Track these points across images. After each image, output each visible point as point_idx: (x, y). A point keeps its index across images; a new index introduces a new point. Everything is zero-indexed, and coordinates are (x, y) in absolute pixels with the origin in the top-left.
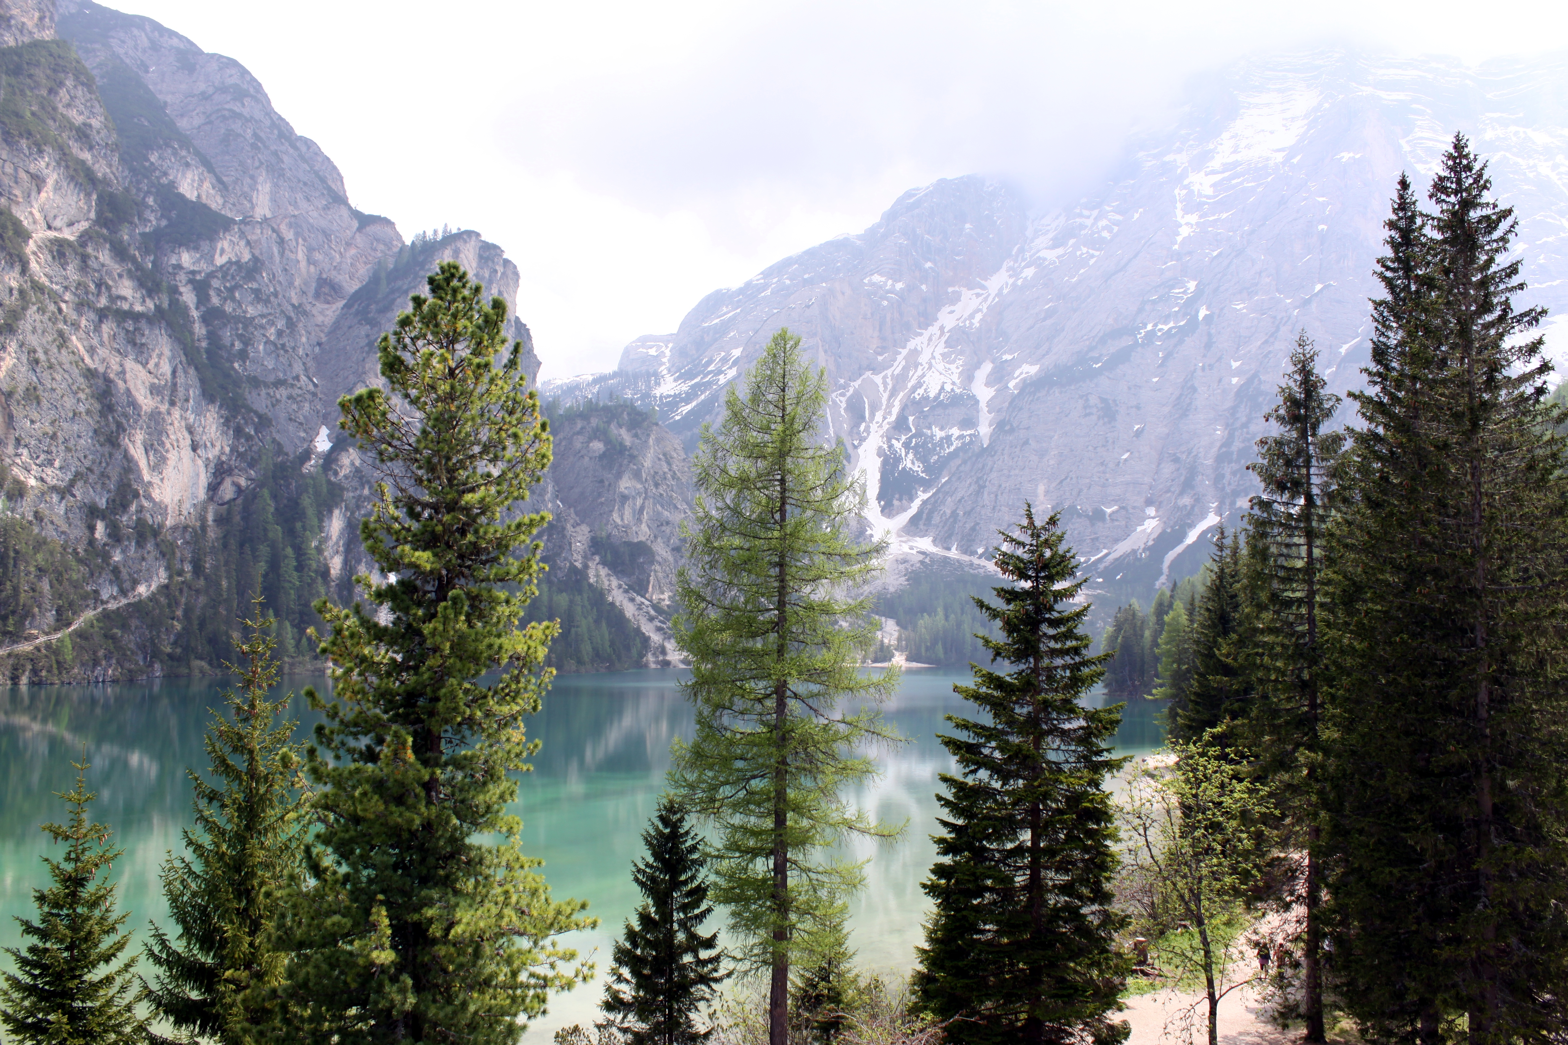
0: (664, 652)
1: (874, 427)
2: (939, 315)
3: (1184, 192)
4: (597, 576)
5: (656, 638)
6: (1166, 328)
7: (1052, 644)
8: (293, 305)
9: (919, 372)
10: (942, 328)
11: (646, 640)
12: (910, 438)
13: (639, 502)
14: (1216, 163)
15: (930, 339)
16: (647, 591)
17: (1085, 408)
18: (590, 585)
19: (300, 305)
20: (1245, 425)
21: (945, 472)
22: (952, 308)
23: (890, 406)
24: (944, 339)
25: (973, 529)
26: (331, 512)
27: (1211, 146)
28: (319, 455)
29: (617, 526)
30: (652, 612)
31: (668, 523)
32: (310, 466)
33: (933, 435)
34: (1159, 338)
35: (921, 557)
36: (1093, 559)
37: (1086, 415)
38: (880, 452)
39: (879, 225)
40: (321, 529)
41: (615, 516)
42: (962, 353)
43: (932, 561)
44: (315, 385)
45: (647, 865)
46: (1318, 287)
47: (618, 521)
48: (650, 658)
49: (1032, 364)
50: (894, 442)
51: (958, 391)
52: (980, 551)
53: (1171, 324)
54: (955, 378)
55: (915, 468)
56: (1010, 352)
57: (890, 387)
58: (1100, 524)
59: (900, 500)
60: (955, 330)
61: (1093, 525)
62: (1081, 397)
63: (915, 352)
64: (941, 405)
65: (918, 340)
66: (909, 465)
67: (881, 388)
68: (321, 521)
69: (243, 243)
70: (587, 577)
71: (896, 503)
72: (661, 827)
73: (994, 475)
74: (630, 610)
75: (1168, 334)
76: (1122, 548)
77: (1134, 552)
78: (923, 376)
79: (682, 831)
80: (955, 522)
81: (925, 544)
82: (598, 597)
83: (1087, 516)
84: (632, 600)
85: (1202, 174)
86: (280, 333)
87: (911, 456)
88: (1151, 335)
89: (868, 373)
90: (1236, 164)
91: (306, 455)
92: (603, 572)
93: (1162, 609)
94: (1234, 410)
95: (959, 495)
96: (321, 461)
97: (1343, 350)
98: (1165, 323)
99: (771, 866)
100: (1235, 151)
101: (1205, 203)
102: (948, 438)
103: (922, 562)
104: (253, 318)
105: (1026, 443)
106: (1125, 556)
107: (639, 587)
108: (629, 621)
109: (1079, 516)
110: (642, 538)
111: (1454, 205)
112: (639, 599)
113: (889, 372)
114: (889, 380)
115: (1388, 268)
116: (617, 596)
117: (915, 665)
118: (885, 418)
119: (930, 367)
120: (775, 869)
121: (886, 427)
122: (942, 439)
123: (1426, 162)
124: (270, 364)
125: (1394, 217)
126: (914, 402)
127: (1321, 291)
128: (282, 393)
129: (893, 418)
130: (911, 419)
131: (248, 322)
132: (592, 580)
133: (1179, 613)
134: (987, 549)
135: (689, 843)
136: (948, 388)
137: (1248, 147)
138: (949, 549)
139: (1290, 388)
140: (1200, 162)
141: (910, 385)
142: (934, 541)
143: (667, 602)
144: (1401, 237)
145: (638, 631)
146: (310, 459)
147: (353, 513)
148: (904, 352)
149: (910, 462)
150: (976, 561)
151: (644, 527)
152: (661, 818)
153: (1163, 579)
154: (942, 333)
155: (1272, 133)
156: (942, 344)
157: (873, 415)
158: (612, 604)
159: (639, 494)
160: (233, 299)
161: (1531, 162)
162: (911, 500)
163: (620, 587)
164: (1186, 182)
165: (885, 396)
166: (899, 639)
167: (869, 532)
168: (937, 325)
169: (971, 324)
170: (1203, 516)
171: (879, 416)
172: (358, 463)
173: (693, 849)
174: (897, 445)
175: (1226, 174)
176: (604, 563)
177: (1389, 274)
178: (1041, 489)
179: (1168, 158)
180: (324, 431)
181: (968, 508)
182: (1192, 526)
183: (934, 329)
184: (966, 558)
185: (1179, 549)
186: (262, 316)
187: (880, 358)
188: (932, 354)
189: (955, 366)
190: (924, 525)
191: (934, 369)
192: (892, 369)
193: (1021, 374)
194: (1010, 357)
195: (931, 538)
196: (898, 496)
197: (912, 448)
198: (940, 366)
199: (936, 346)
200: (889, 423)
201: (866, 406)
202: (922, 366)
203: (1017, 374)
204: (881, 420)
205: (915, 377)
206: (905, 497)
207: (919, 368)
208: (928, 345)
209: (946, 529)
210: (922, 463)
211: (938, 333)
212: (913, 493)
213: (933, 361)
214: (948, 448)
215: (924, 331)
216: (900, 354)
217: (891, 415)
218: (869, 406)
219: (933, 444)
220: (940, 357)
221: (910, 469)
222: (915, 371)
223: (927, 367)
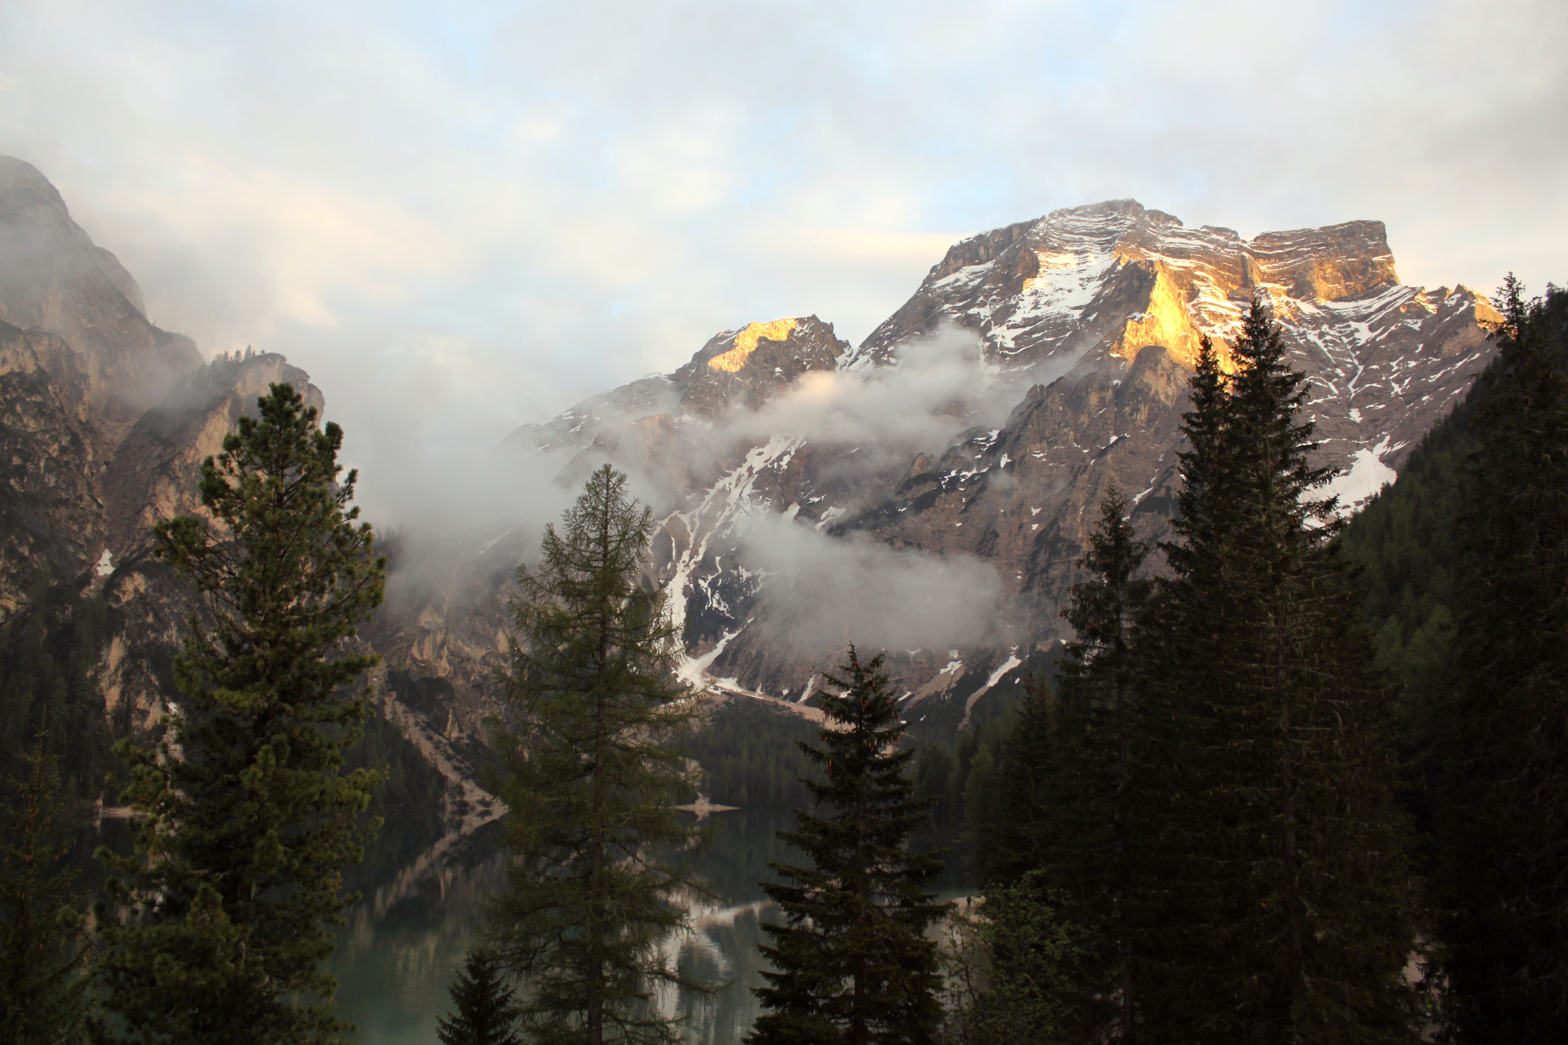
0: (460, 791)
1: (680, 566)
2: (748, 456)
3: (988, 344)
4: (394, 712)
5: (453, 777)
6: (969, 474)
7: (875, 787)
8: (80, 422)
9: (727, 513)
10: (750, 469)
11: (442, 779)
12: (717, 578)
13: (440, 637)
14: (1017, 318)
15: (738, 480)
16: (445, 729)
18: (386, 723)
19: (88, 422)
20: (1045, 570)
21: (751, 612)
22: (761, 450)
23: (697, 545)
24: (752, 480)
25: (779, 670)
26: (110, 640)
27: (1013, 302)
28: (100, 579)
29: (415, 660)
30: (450, 751)
31: (469, 659)
32: (89, 592)
33: (739, 576)
34: (963, 485)
35: (726, 698)
36: (899, 701)
38: (686, 591)
39: (690, 366)
40: (99, 658)
41: (415, 651)
42: (769, 494)
43: (736, 700)
44: (100, 506)
45: (455, 1020)
46: (1114, 439)
47: (417, 656)
48: (447, 798)
49: (838, 508)
50: (701, 582)
52: (785, 692)
53: (974, 471)
54: (762, 519)
55: (722, 609)
56: (817, 494)
57: (697, 527)
58: (904, 667)
59: (706, 640)
60: (762, 472)
61: (897, 667)
62: (886, 540)
63: (724, 492)
65: (727, 480)
66: (715, 605)
67: (689, 528)
68: (99, 649)
69: (28, 354)
70: (382, 713)
71: (701, 642)
72: (469, 977)
74: (426, 748)
75: (971, 481)
76: (927, 690)
77: (937, 694)
78: (731, 516)
79: (491, 982)
80: (761, 662)
81: (729, 684)
82: (393, 733)
83: (891, 659)
84: (429, 738)
85: (1004, 327)
86: (63, 450)
87: (717, 596)
88: (954, 481)
89: (676, 513)
90: (1036, 319)
91: (86, 579)
92: (400, 708)
93: (968, 751)
94: (1034, 556)
96: (101, 587)
97: (1137, 499)
98: (969, 469)
99: (585, 1019)
100: (1036, 306)
101: (1007, 355)
102: (755, 578)
103: (726, 703)
104: (35, 434)
106: (929, 698)
107: (436, 725)
108: (425, 759)
110: (441, 674)
111: (1251, 366)
112: (437, 737)
113: (697, 512)
114: (696, 520)
115: (1193, 424)
116: (414, 734)
117: (719, 808)
118: (691, 557)
119: (738, 507)
120: (590, 1022)
121: (692, 566)
122: (748, 579)
123: (1210, 325)
124: (51, 480)
125: (1198, 376)
126: (721, 543)
127: (1116, 442)
128: (64, 512)
129: (700, 558)
130: (717, 559)
131: (29, 438)
132: (389, 717)
133: (984, 754)
134: (792, 690)
135: (500, 994)
137: (1048, 304)
138: (754, 690)
139: (1100, 536)
140: (1002, 316)
141: (717, 525)
142: (738, 682)
143: (466, 741)
144: (1205, 394)
145: (435, 771)
146: (89, 583)
147: (134, 642)
148: (713, 492)
149: (715, 602)
150: (781, 703)
151: (444, 663)
152: (471, 968)
153: (965, 721)
154: (751, 474)
155: (1070, 291)
156: (750, 486)
157: (679, 555)
158: (409, 742)
159: (440, 629)
160: (14, 412)
161: (1301, 330)
162: (717, 639)
163: (417, 724)
164: (989, 335)
165: (693, 536)
166: (703, 781)
167: (674, 673)
168: (746, 466)
169: (780, 466)
170: (1005, 659)
171: (686, 556)
172: (142, 589)
173: (503, 1001)
174: (703, 584)
175: (1027, 329)
176: (400, 699)
177: (1194, 429)
179: (973, 311)
180: (107, 555)
181: (774, 649)
182: (994, 669)
183: (743, 470)
184: (771, 699)
185: (981, 691)
186: (45, 432)
187: (688, 498)
188: (740, 495)
189: (762, 507)
190: (730, 665)
191: (741, 510)
192: (701, 508)
193: (827, 516)
194: (816, 500)
195: (736, 679)
196: (702, 636)
197: (719, 588)
198: (748, 508)
199: (744, 487)
200: (695, 563)
201: (674, 545)
202: (729, 505)
203: (823, 516)
204: (687, 560)
205: (723, 517)
206: (710, 637)
207: (728, 508)
208: (737, 485)
209: (751, 669)
210: (728, 603)
211: (747, 474)
212: (719, 633)
213: (741, 502)
214: (755, 588)
215: (732, 472)
216: (708, 493)
217: (698, 555)
218: (676, 544)
219: (739, 584)
220: (748, 498)
221: (716, 609)
222: (724, 511)
223: (734, 507)
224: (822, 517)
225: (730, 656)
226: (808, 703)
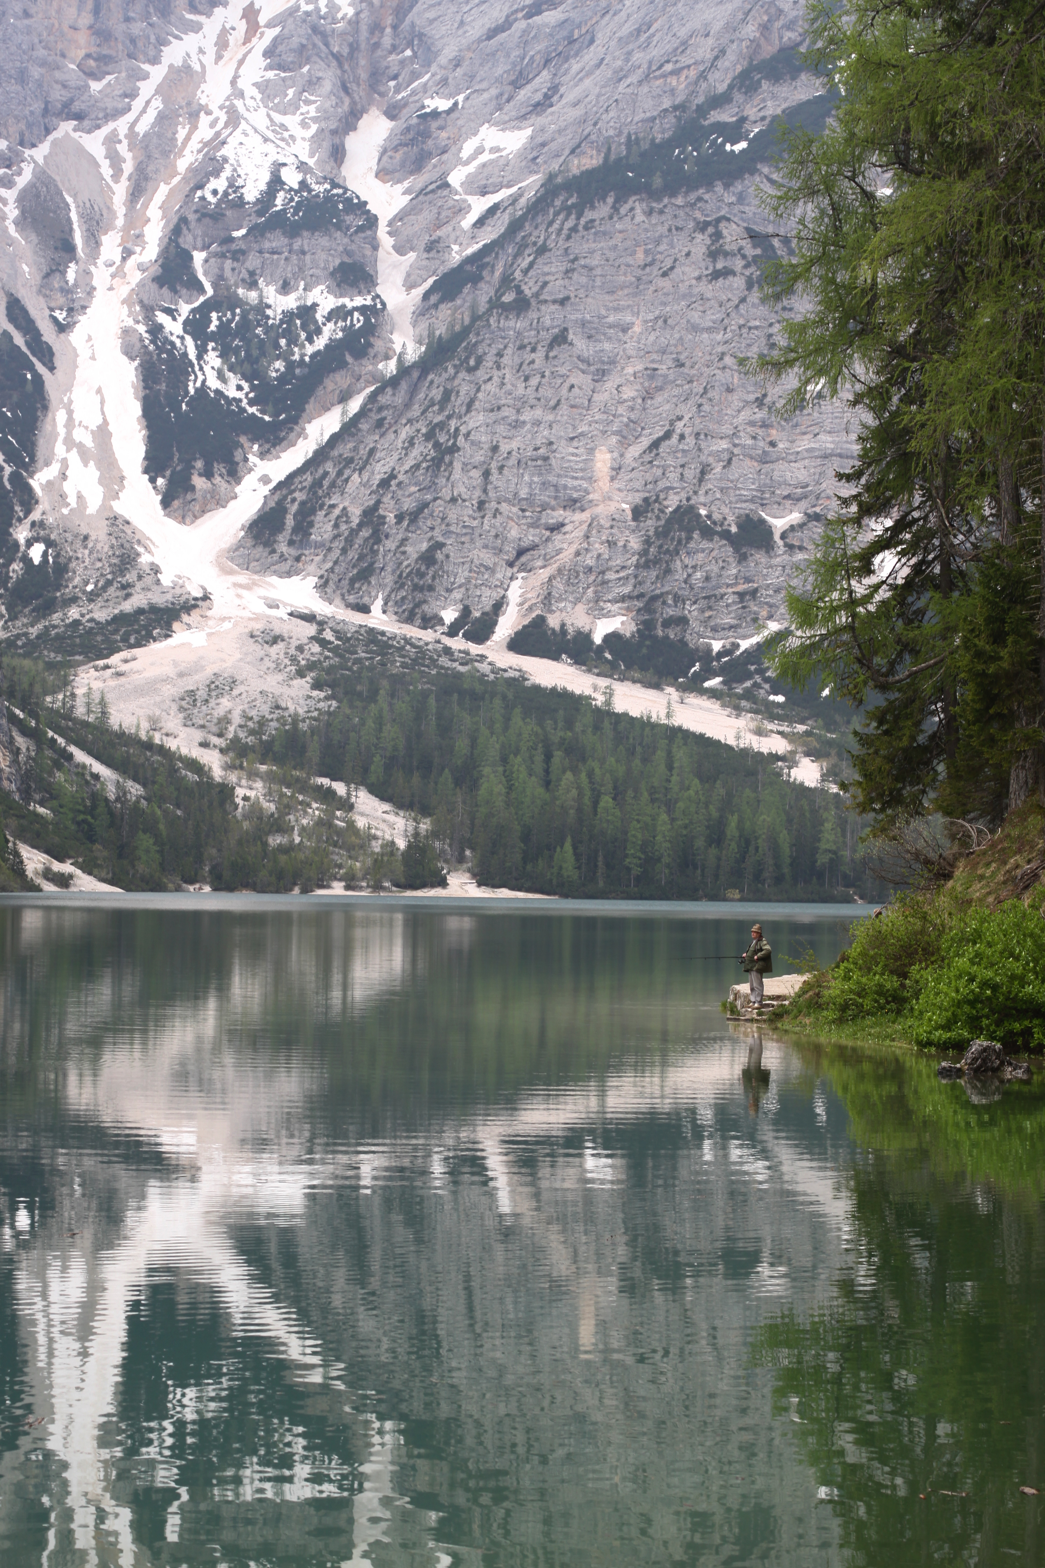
1: (101, 276)
9: (204, 132)
10: (250, 14)
12: (203, 311)
15: (222, 44)
17: (713, 255)
23: (136, 219)
24: (262, 43)
25: (428, 558)
33: (262, 307)
36: (745, 645)
37: (716, 275)
38: (131, 345)
42: (312, 84)
49: (504, 126)
50: (162, 318)
51: (319, 189)
52: (449, 615)
54: (302, 150)
55: (232, 392)
56: (443, 86)
57: (128, 167)
58: (760, 556)
59: (208, 474)
60: (286, 21)
61: (742, 558)
62: (702, 227)
64: (278, 222)
65: (191, 41)
66: (213, 383)
67: (106, 171)
71: (199, 482)
73: (476, 420)
78: (217, 141)
80: (377, 537)
81: (302, 592)
83: (726, 535)
87: (213, 359)
89: (66, 127)
95: (379, 470)
102: (307, 312)
105: (560, 339)
109: (708, 533)
113: (121, 125)
114: (123, 149)
118: (127, 254)
119: (234, 119)
121: (135, 277)
122: (289, 316)
126: (205, 213)
129: (150, 251)
130: (199, 257)
134: (466, 612)
136: (291, 177)
138: (365, 609)
141: (183, 164)
142: (323, 586)
148: (157, 73)
149: (213, 375)
150: (444, 641)
154: (253, 28)
156: (257, 58)
157: (94, 242)
162: (234, 474)
165: (120, 191)
167: (145, 559)
171: (111, 246)
174: (173, 327)
178: (603, 460)
181: (408, 504)
183: (229, 15)
184: (413, 632)
187: (96, 86)
188: (233, 82)
189: (298, 118)
190: (291, 543)
191: (243, 125)
192: (130, 117)
193: (480, 151)
194: (443, 104)
195: (313, 581)
196: (199, 464)
197: (213, 337)
198: (259, 118)
199: (241, 62)
200: (141, 268)
201: (74, 216)
202: (209, 113)
203: (468, 148)
204: (118, 260)
205: (194, 144)
206: (219, 468)
207: (204, 120)
208: (219, 57)
209: (353, 555)
210: (245, 377)
211: (242, 26)
212: (238, 455)
213: (239, 103)
214: (310, 340)
215: (202, 19)
216: (146, 76)
217: (143, 245)
218: (81, 216)
219: (268, 330)
220: (255, 92)
221: (218, 392)
222: (194, 127)
223: (223, 118)
224: (465, 154)
225: (290, 521)
226: (518, 644)
